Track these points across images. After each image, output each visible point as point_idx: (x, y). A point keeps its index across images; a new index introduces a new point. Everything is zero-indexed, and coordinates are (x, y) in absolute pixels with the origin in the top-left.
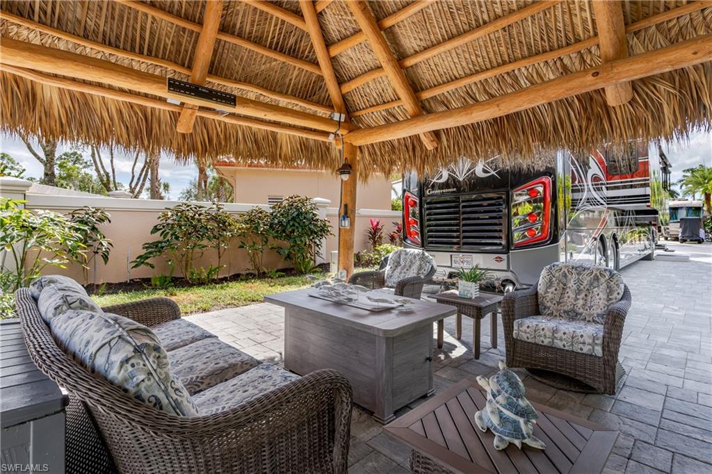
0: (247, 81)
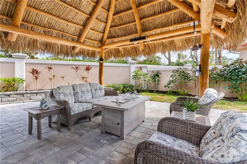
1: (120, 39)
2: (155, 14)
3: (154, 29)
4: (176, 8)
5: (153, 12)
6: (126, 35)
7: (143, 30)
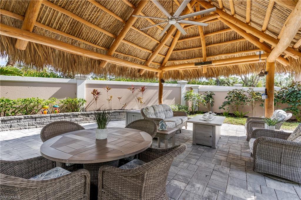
1: (181, 62)
2: (220, 42)
3: (218, 54)
4: (242, 38)
5: (220, 40)
6: (189, 59)
7: (208, 55)
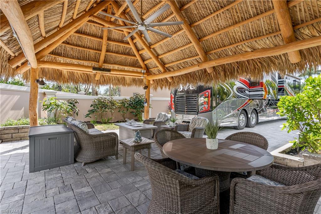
0: (115, 63)
5: (117, 50)
7: (105, 62)
